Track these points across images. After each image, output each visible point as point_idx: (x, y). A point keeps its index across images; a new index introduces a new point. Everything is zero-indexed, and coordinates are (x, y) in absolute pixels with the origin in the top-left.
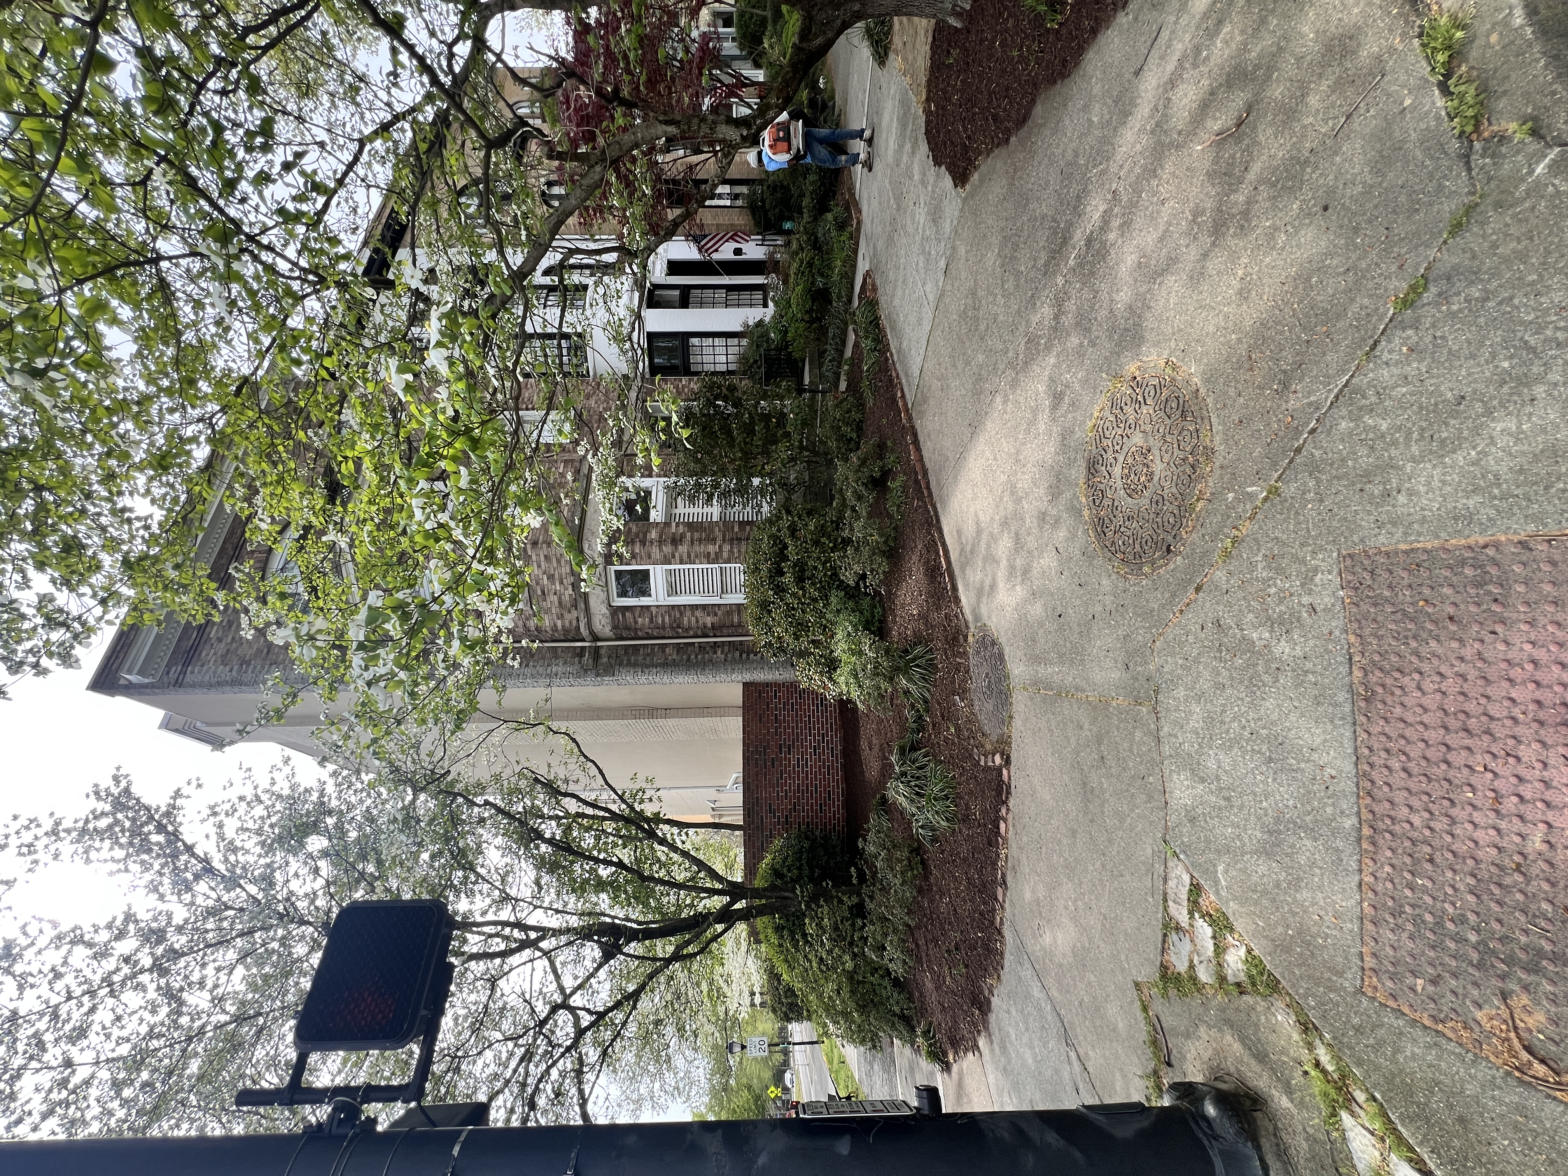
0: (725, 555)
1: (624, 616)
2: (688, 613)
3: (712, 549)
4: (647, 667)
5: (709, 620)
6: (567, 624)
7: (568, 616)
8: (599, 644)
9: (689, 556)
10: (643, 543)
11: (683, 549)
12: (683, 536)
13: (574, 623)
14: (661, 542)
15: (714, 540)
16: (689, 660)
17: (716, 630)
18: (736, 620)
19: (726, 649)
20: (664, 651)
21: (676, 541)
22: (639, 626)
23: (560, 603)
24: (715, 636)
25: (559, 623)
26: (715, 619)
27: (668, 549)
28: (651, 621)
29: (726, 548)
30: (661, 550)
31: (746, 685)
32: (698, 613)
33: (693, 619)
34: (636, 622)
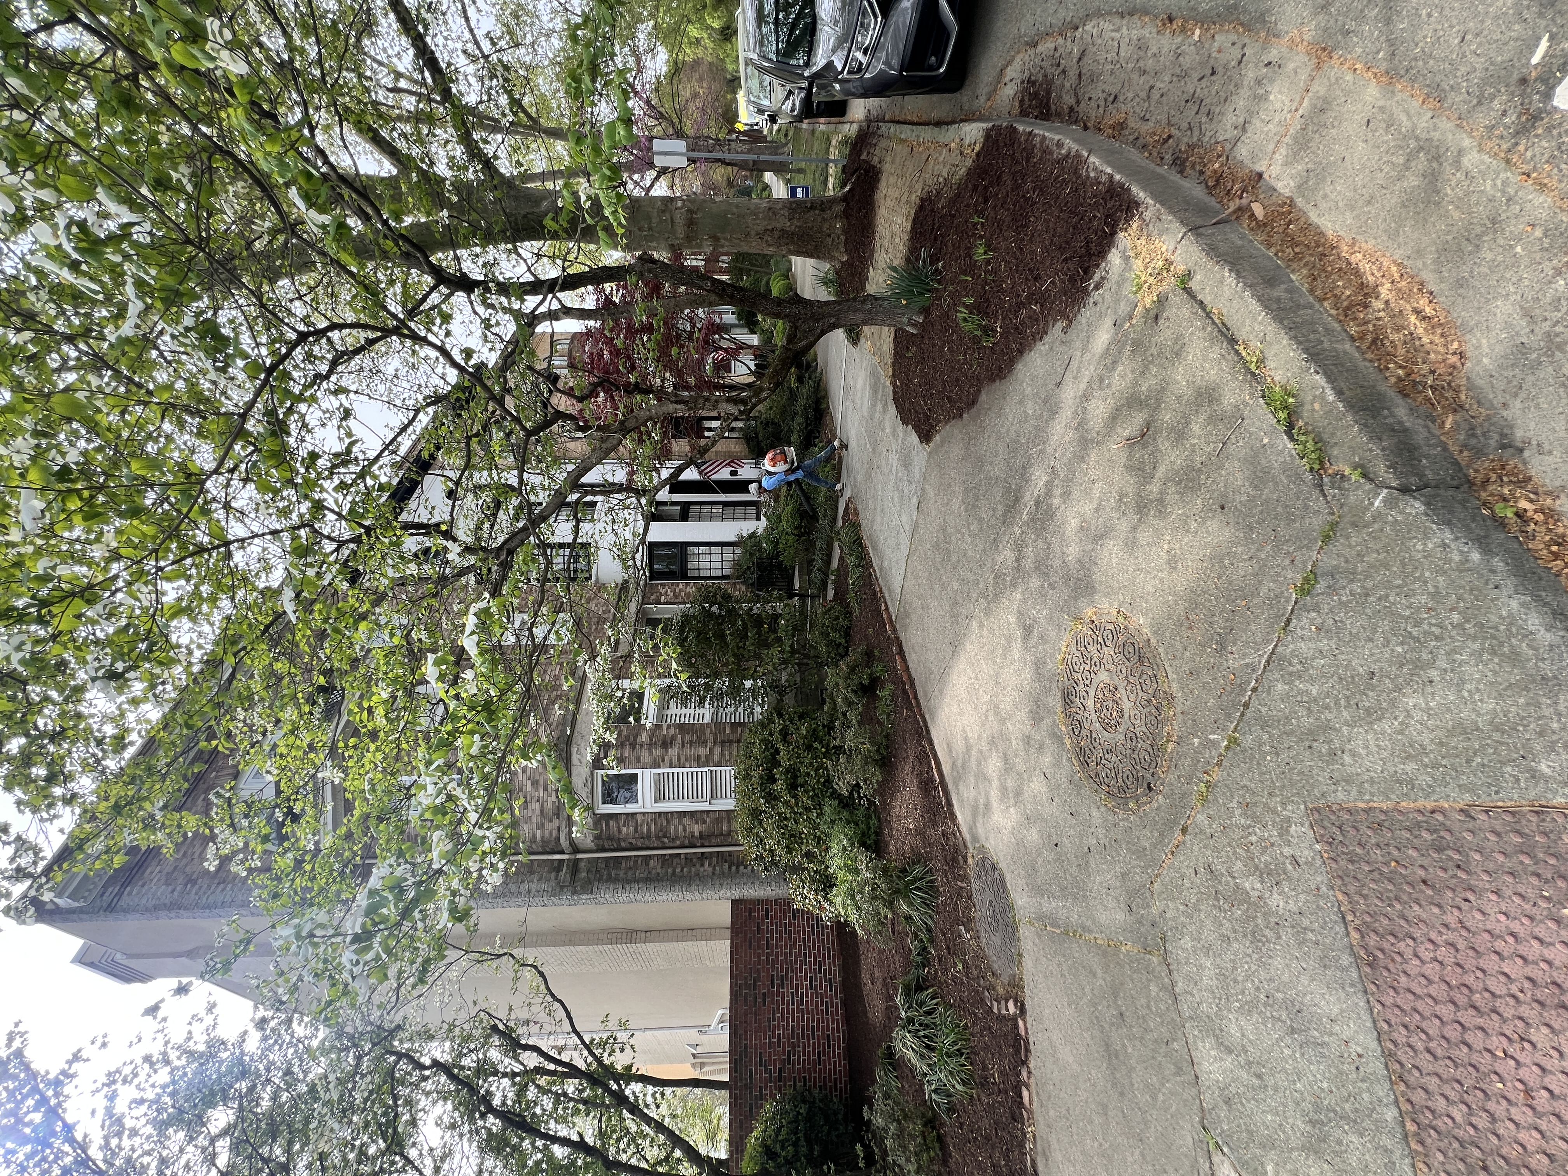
0: (716, 758)
1: (607, 825)
2: (676, 821)
3: (702, 751)
4: (629, 882)
5: (697, 829)
6: (547, 835)
7: (548, 826)
8: (579, 856)
9: (679, 759)
10: (633, 746)
11: (673, 752)
12: (673, 738)
13: (555, 833)
14: (651, 745)
15: (705, 743)
16: (674, 873)
17: (704, 839)
18: (725, 828)
19: (714, 860)
20: (647, 864)
21: (666, 744)
22: (622, 836)
23: (542, 811)
24: (703, 846)
25: (539, 834)
26: (704, 827)
27: (658, 752)
28: (636, 830)
29: (717, 750)
30: (650, 753)
31: (735, 903)
32: (686, 821)
33: (681, 828)
34: (620, 832)
